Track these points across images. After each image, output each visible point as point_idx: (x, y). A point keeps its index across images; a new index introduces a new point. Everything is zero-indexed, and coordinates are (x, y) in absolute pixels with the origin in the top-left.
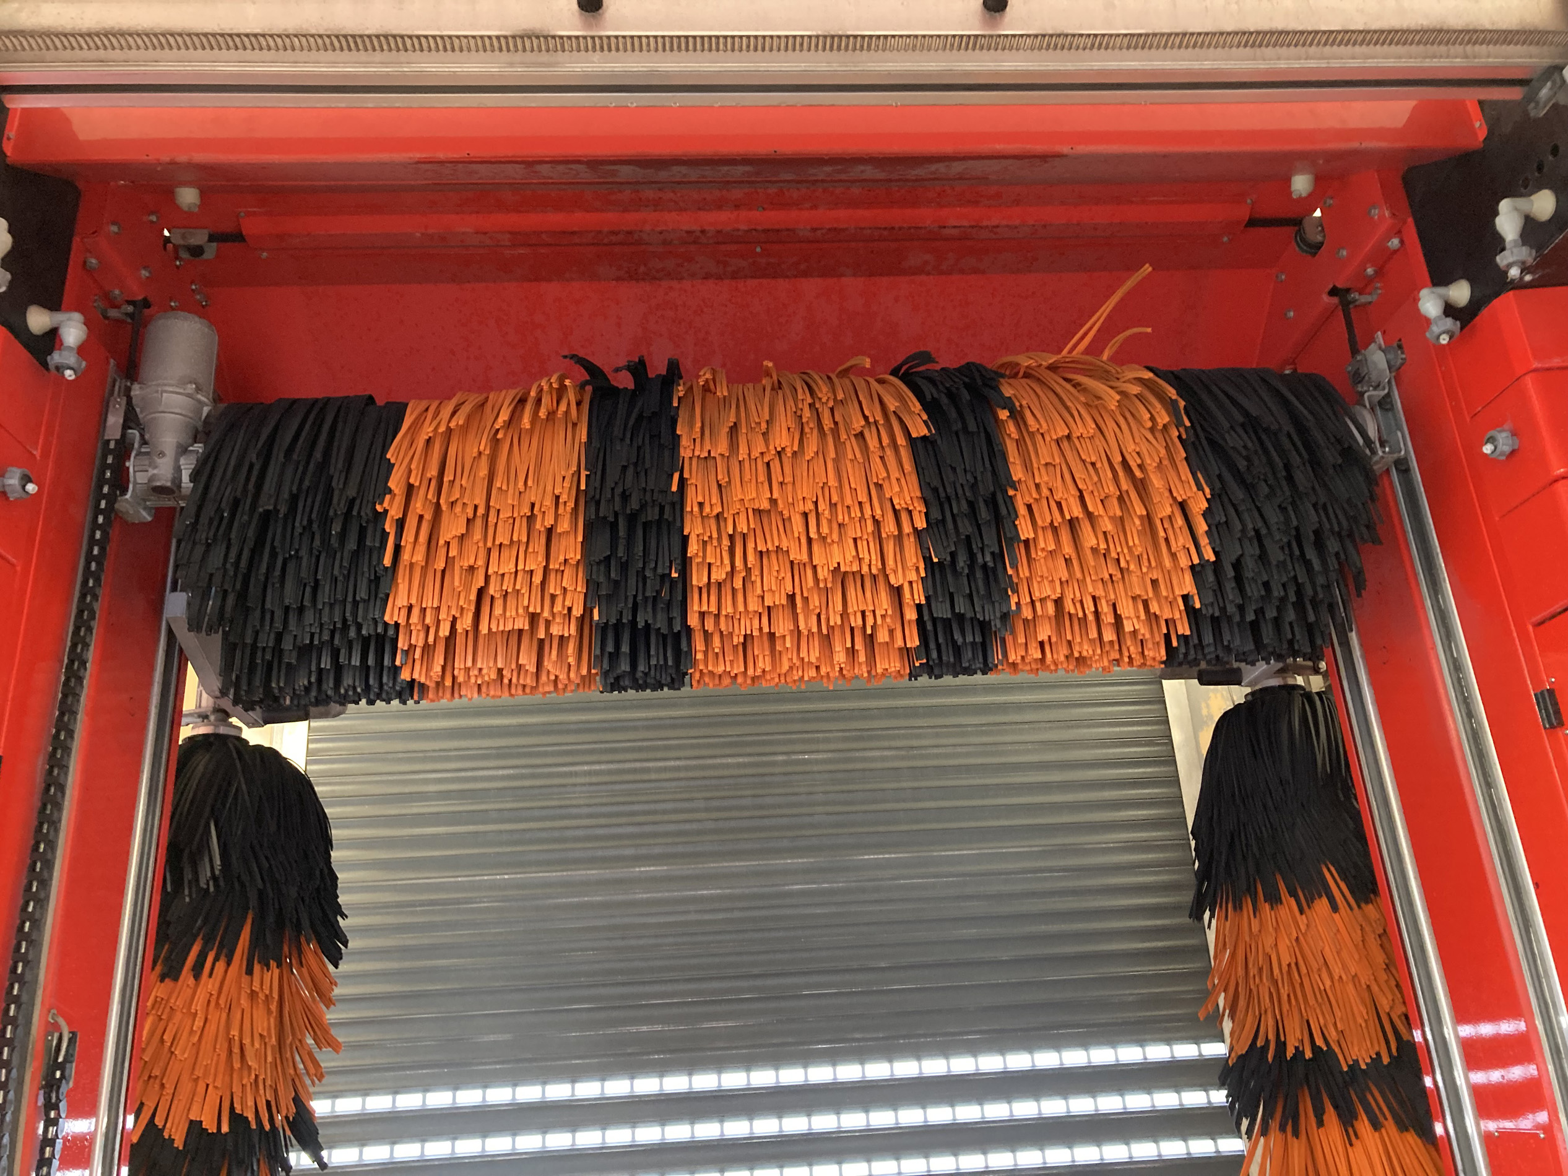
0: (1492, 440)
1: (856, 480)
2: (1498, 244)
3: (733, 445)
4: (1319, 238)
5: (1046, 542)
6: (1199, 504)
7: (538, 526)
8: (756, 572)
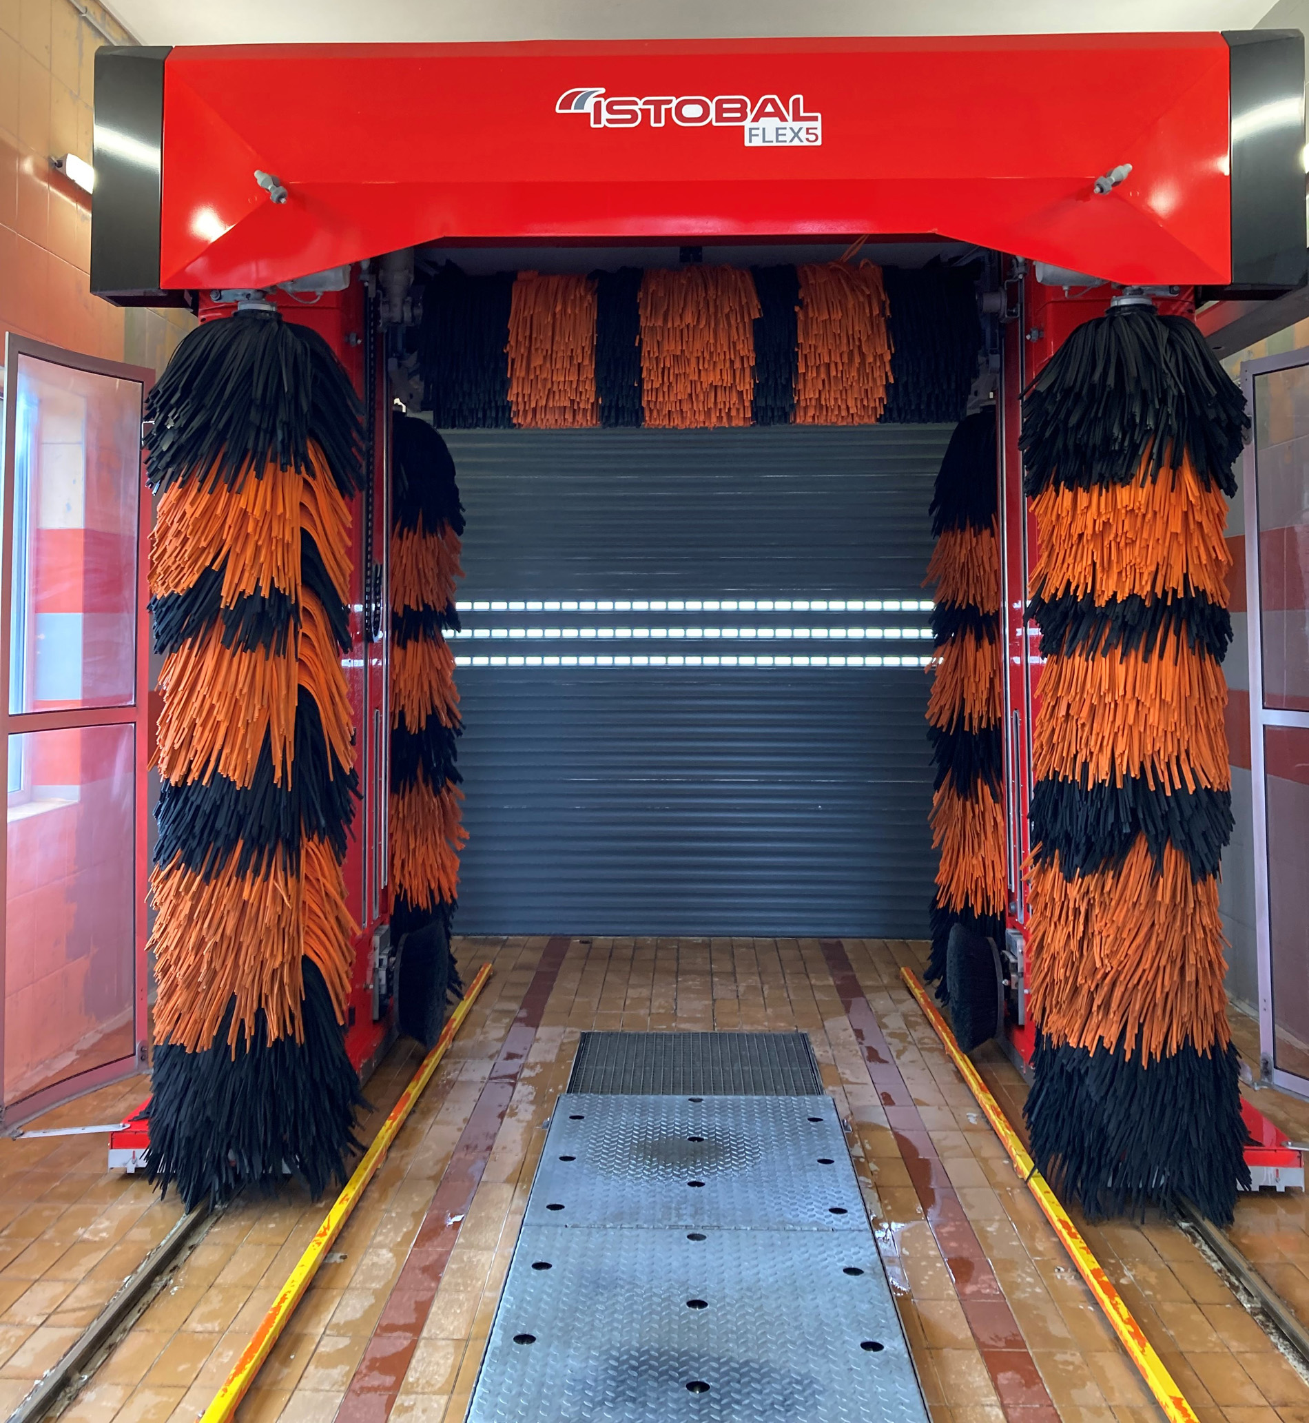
1: (723, 340)
3: (665, 321)
5: (812, 374)
6: (888, 357)
7: (575, 362)
8: (674, 384)
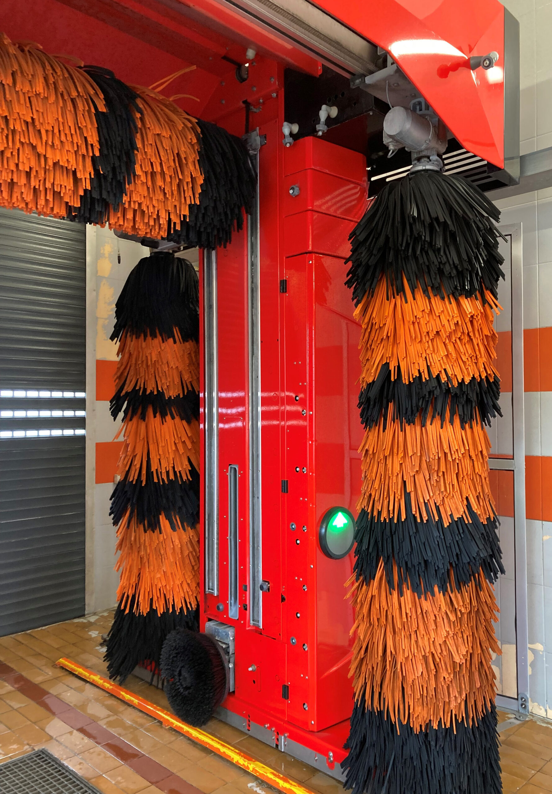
0: (293, 189)
2: (318, 120)
4: (245, 76)
6: (200, 180)
